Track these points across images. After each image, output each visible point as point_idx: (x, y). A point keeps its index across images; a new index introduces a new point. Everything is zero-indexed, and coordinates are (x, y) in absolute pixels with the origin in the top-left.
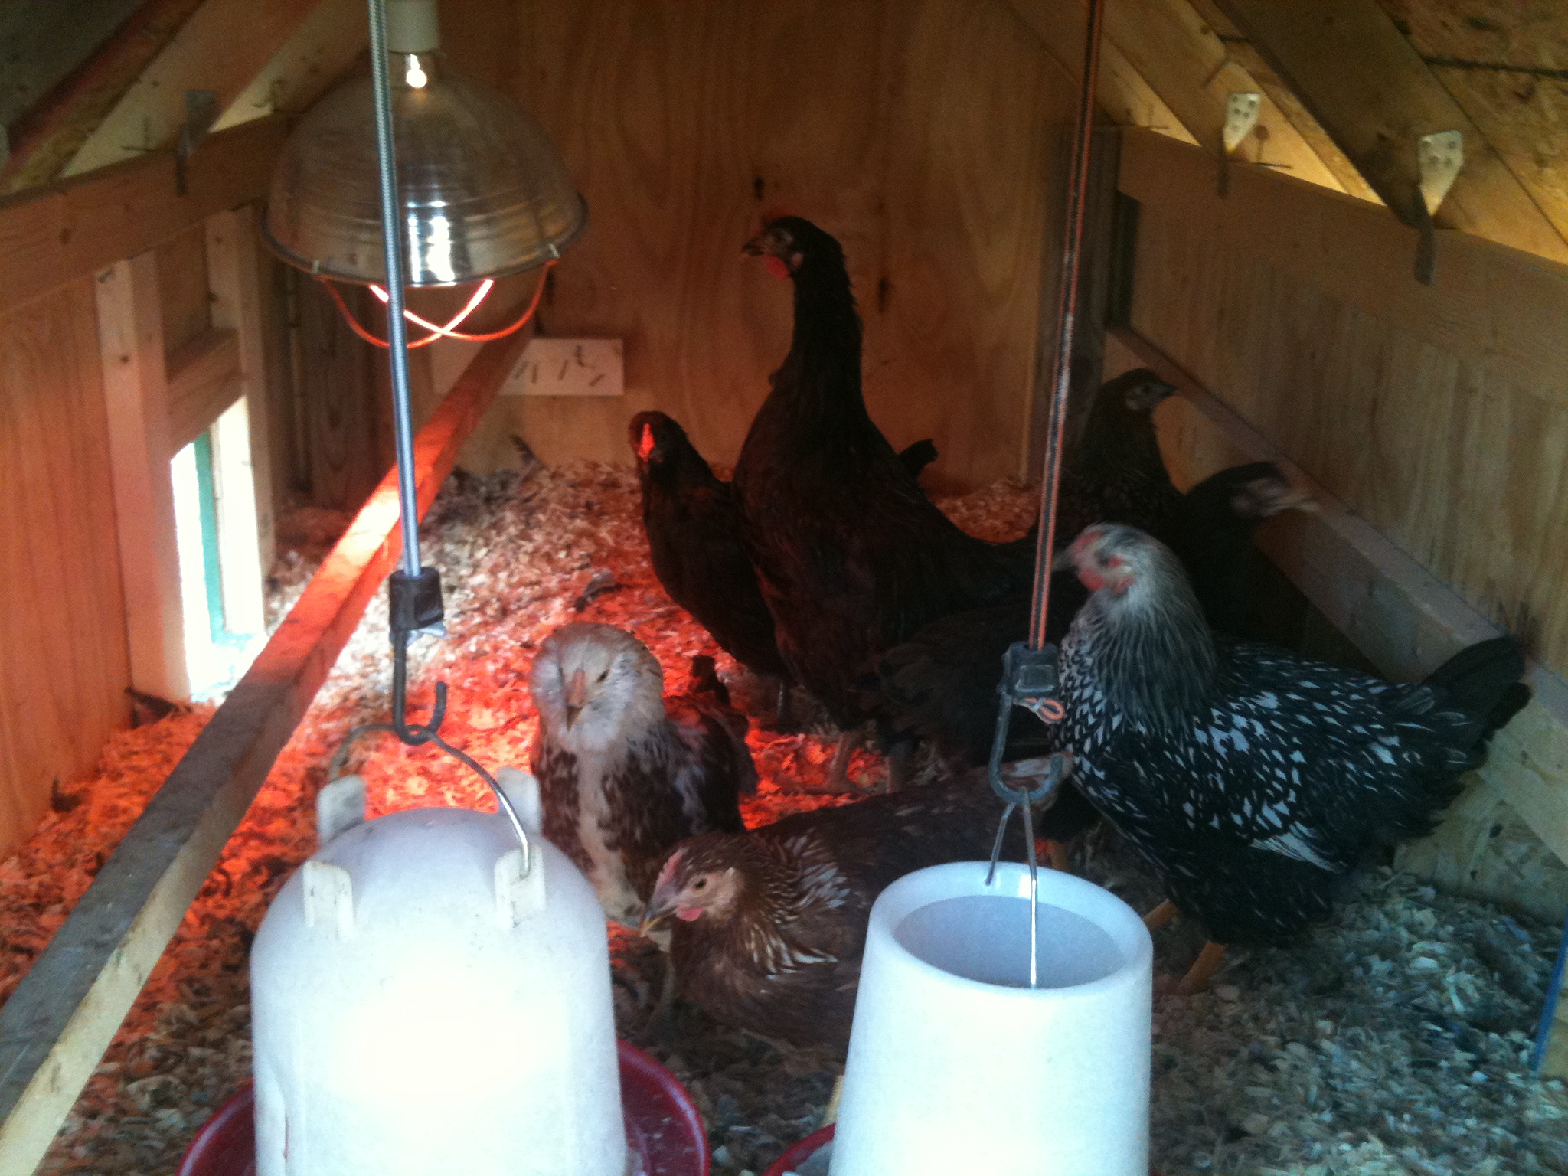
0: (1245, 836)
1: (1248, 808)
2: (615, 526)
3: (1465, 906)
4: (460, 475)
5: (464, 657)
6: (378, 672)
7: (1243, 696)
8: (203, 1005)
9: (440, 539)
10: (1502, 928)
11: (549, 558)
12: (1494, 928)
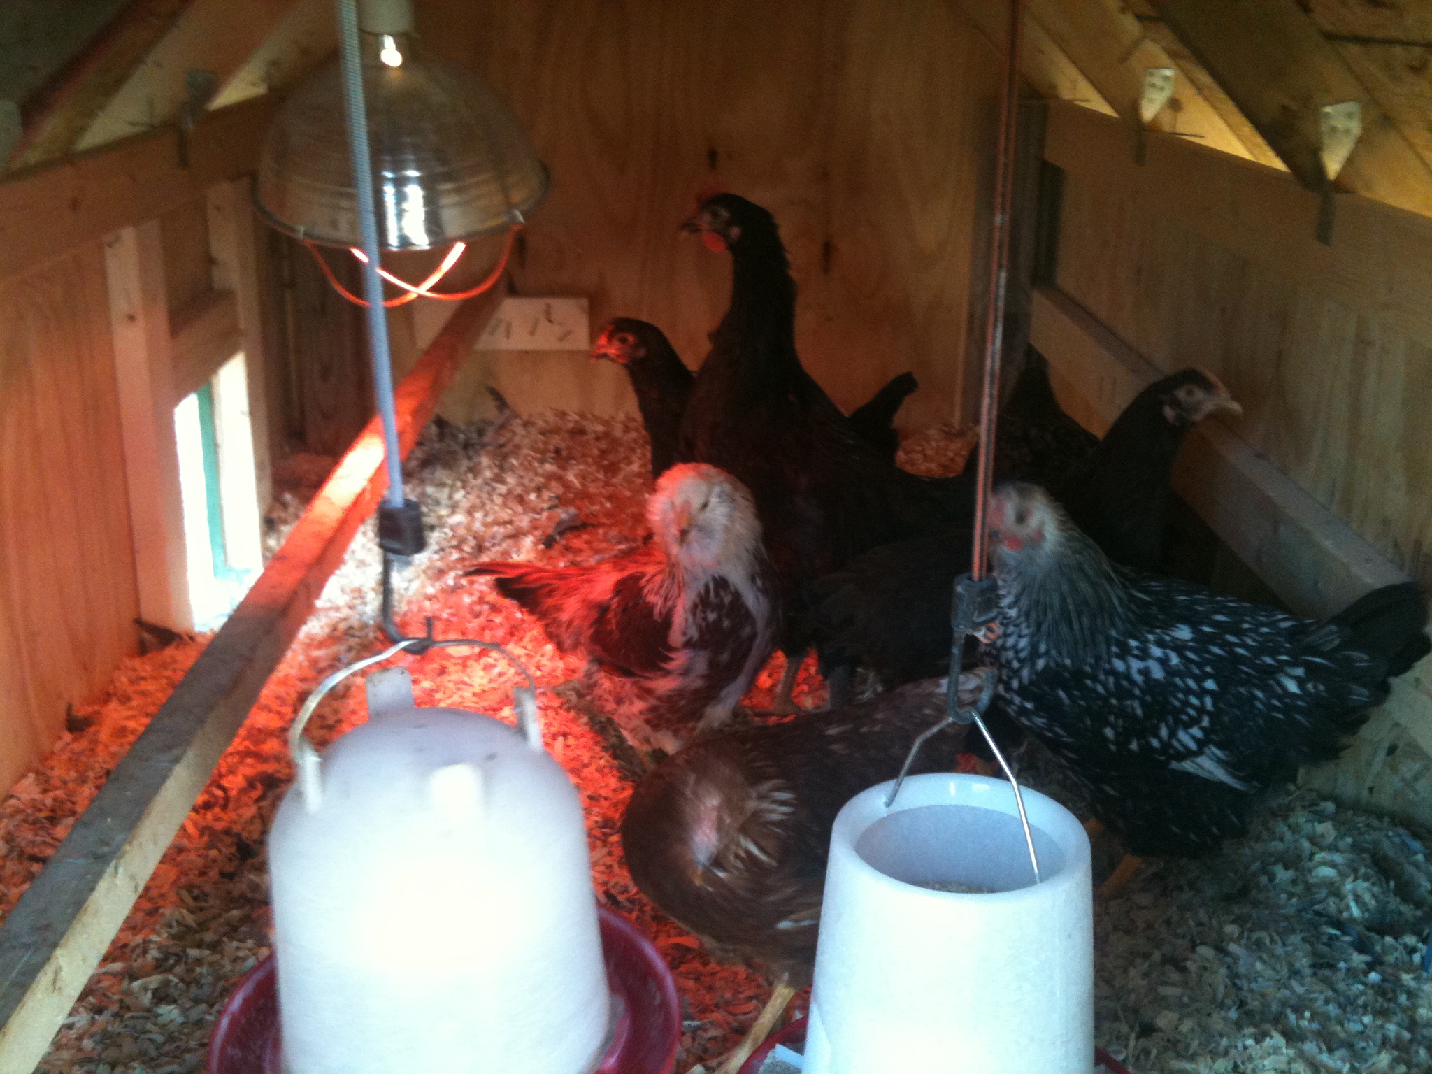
0: (1163, 758)
1: (1164, 732)
2: (581, 470)
3: (1363, 818)
4: (441, 423)
5: (443, 590)
6: (365, 603)
7: (1159, 628)
8: (201, 909)
9: (422, 482)
10: (1397, 840)
11: (521, 500)
12: (1389, 840)
